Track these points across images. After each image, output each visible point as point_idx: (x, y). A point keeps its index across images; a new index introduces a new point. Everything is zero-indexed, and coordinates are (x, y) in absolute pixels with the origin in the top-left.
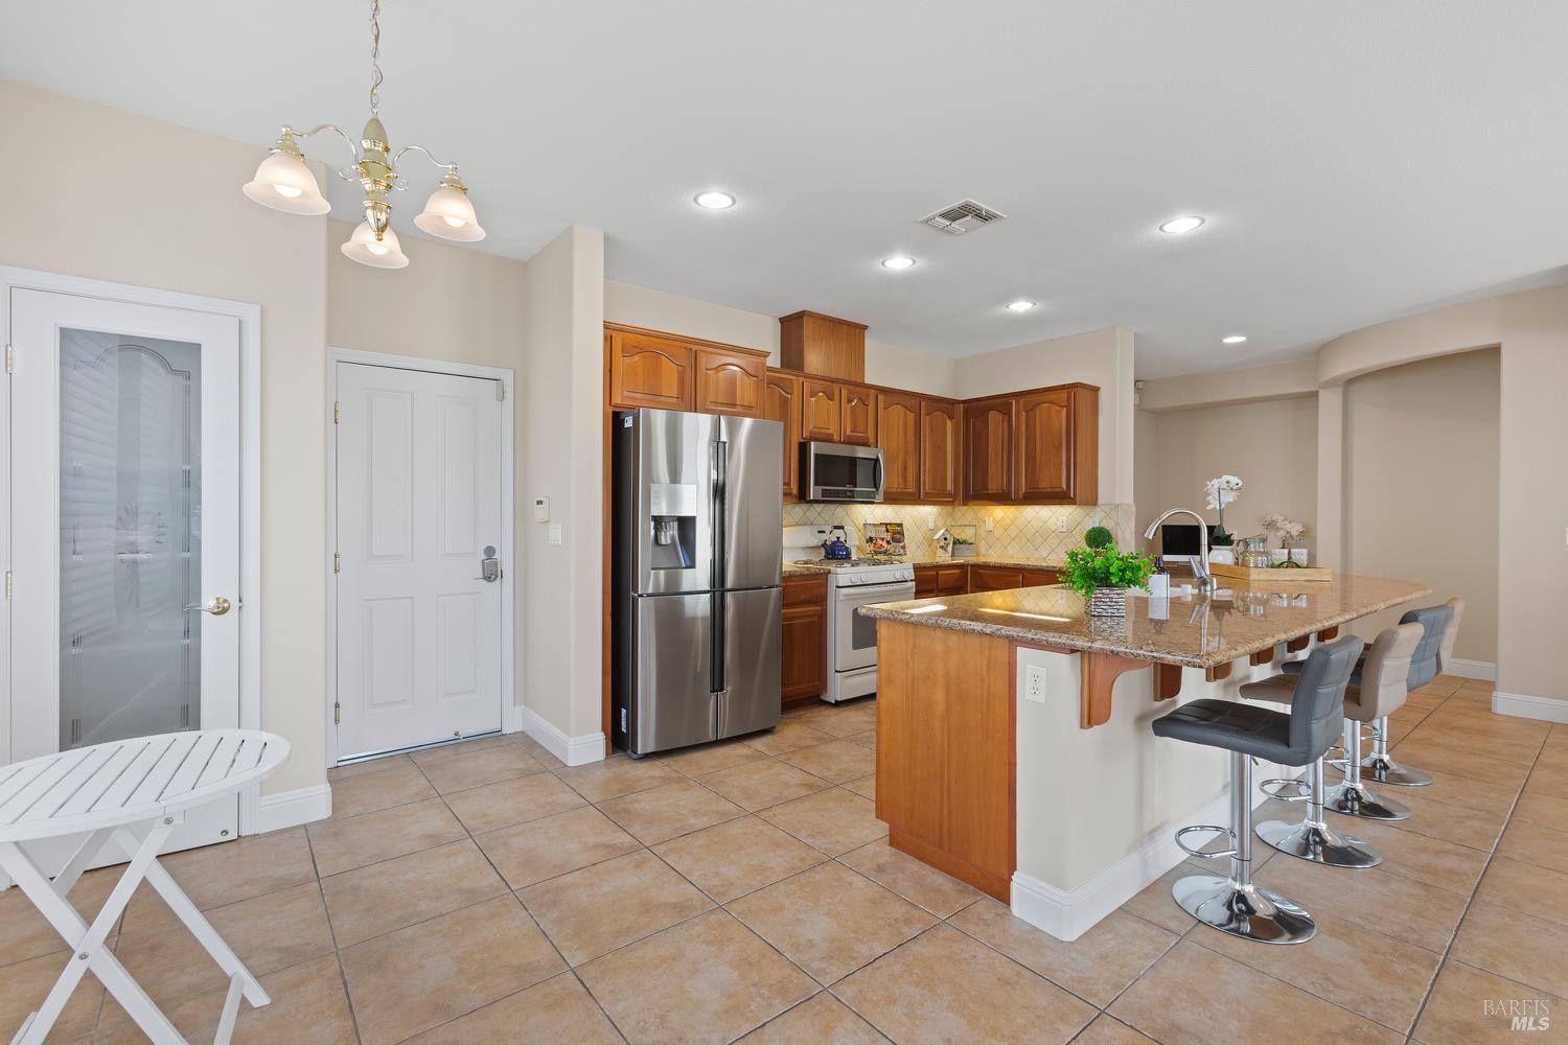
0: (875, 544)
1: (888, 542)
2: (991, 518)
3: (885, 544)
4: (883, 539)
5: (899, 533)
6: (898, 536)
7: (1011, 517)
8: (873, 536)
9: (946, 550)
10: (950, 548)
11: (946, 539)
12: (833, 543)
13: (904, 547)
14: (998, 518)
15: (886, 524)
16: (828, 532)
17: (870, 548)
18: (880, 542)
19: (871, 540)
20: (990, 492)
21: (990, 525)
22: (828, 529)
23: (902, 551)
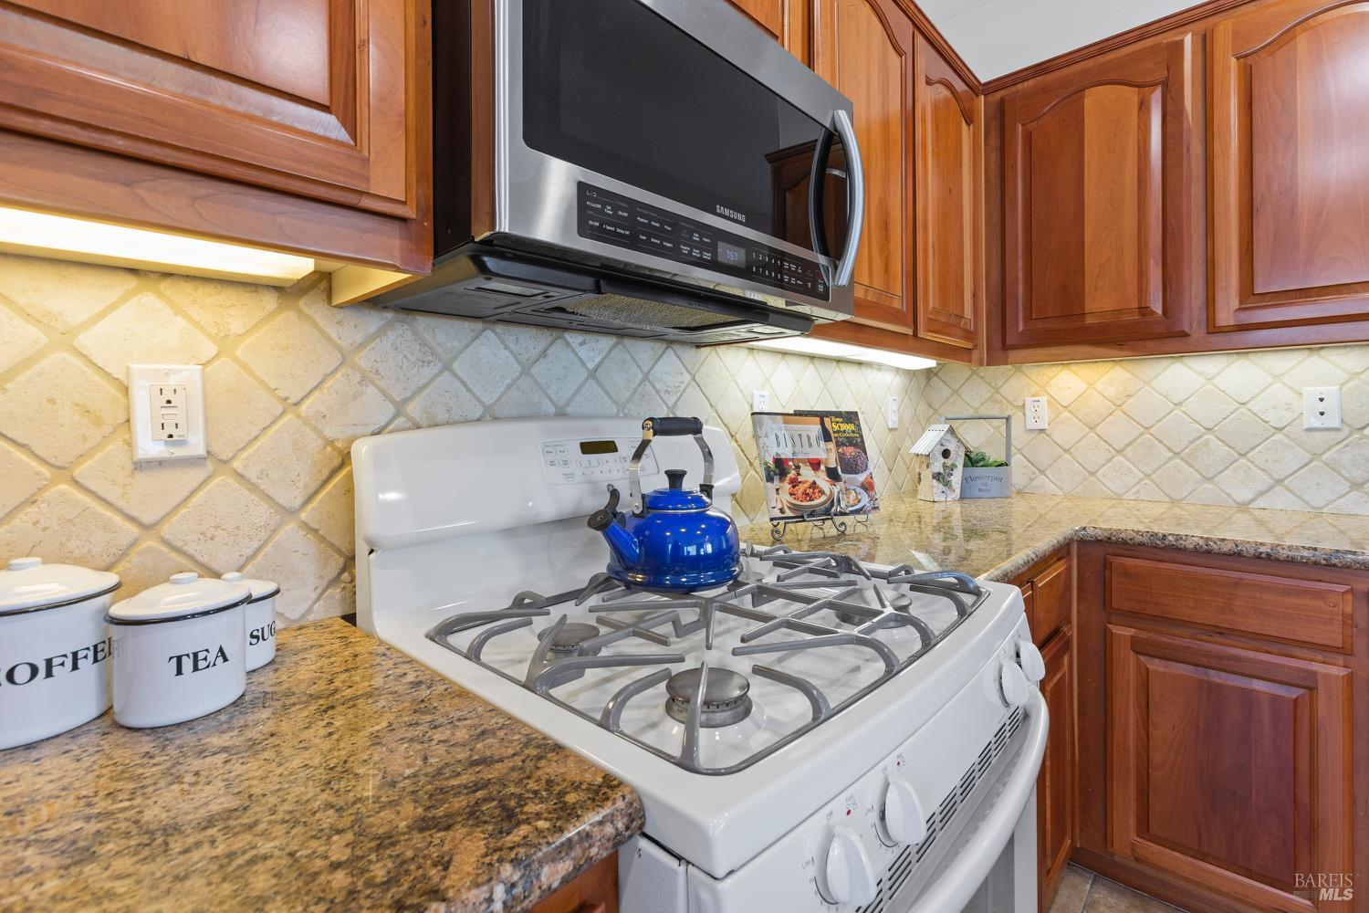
0: (794, 483)
1: (833, 475)
2: (1044, 399)
3: (821, 480)
4: (815, 465)
5: (853, 441)
6: (851, 450)
7: (1110, 392)
8: (786, 453)
9: (947, 484)
10: (956, 479)
11: (946, 454)
12: (653, 502)
13: (868, 487)
14: (1065, 397)
15: (821, 415)
16: (626, 449)
17: (780, 497)
18: (807, 474)
19: (779, 469)
20: (1090, 321)
21: (1039, 414)
22: (628, 435)
23: (865, 500)
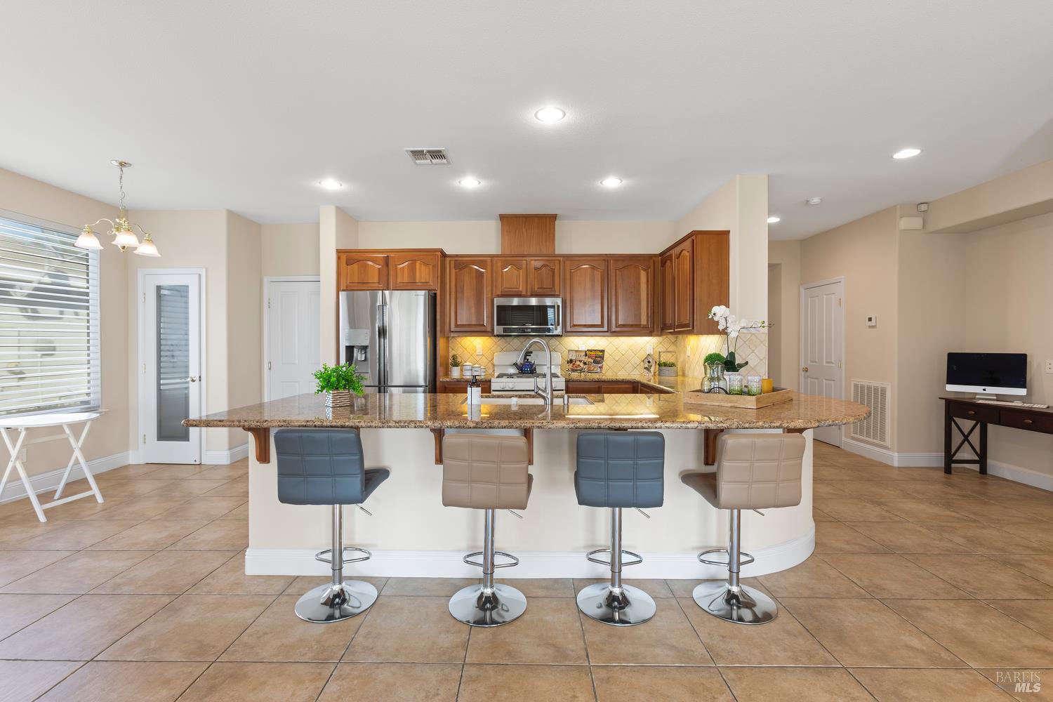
1: (586, 364)
3: (582, 365)
4: (580, 361)
5: (600, 357)
6: (599, 359)
8: (574, 358)
9: (649, 371)
10: (652, 369)
11: (649, 362)
13: (601, 368)
15: (589, 351)
18: (578, 363)
19: (571, 361)
23: (599, 370)
